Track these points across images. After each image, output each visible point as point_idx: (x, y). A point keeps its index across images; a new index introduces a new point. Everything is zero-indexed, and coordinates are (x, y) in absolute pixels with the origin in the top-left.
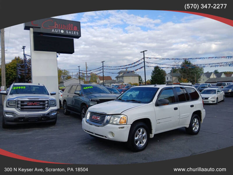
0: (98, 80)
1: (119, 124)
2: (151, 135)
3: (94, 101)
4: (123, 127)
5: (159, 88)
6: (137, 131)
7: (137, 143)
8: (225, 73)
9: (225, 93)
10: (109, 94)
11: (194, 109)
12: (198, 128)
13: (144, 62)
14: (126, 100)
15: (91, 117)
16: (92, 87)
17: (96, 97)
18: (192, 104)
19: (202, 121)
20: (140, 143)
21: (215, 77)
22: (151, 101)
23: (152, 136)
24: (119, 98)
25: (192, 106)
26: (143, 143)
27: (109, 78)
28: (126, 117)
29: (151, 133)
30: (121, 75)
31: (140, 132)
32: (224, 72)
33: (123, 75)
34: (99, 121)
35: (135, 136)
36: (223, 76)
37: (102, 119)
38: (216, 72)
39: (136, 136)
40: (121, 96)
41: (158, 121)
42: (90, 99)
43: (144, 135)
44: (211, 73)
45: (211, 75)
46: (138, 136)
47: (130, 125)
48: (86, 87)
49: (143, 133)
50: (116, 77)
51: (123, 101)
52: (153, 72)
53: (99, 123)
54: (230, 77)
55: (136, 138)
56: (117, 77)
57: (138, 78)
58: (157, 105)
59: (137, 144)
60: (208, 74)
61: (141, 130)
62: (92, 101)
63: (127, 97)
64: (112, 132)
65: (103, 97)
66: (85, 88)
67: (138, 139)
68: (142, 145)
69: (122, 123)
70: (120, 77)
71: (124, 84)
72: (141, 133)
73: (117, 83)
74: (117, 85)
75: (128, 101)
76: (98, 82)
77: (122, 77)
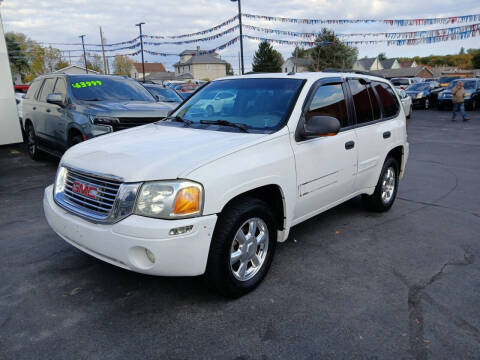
0: (133, 71)
1: (172, 215)
2: (279, 233)
3: (103, 123)
4: (190, 228)
5: (305, 81)
6: (240, 231)
7: (236, 270)
8: (400, 61)
9: (414, 101)
10: (151, 101)
11: (391, 145)
12: (391, 192)
13: (240, 26)
14: (198, 120)
15: (70, 184)
16: (100, 83)
17: (108, 110)
18: (386, 131)
19: (402, 174)
20: (250, 265)
21: (380, 68)
22: (284, 123)
23: (283, 236)
24: (175, 115)
25: (387, 135)
26: (257, 263)
27: (158, 67)
28: (200, 187)
29: (282, 229)
30: (187, 59)
31: (246, 233)
32: (397, 59)
33: (191, 60)
34: (98, 204)
35: (232, 248)
36: (396, 66)
37: (105, 195)
38: (382, 58)
39: (236, 248)
40: (183, 106)
41: (303, 189)
42: (92, 118)
43: (259, 238)
44: (374, 59)
45: (372, 64)
46: (241, 246)
47: (216, 217)
48: (83, 83)
49: (257, 233)
50: (175, 66)
51: (188, 125)
52: (257, 54)
53: (97, 209)
54: (408, 69)
55: (234, 255)
56: (178, 66)
57: (224, 67)
58: (301, 136)
59: (237, 274)
60: (368, 62)
61: (252, 224)
62: (97, 122)
63: (202, 110)
64: (146, 250)
65: (129, 110)
66: (77, 86)
67: (241, 257)
68: (254, 270)
69: (183, 212)
70: (184, 65)
71: (194, 81)
72: (249, 234)
73: (178, 79)
74: (176, 85)
75: (204, 125)
76: (133, 76)
77: (189, 64)
